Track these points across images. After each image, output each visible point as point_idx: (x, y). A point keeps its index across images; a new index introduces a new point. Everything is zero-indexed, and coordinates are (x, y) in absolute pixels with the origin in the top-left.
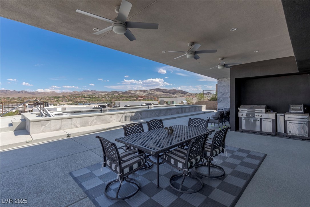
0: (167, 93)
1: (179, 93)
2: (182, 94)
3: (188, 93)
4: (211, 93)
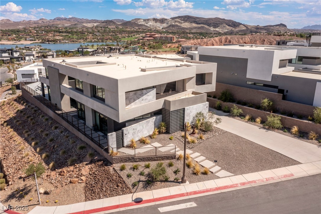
0: (202, 25)
1: (225, 25)
2: (231, 26)
3: (241, 26)
4: (284, 26)
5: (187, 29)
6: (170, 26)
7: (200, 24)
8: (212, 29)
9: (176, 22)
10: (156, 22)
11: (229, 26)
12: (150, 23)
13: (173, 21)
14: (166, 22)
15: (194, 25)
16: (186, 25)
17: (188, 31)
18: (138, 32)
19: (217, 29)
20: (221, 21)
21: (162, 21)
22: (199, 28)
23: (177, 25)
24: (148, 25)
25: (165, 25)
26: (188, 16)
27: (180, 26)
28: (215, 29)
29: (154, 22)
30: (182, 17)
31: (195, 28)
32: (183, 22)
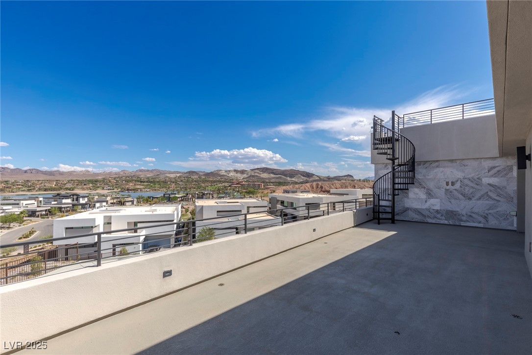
0: (280, 176)
1: (300, 176)
2: (306, 177)
3: (314, 176)
4: (352, 176)
5: (266, 179)
6: (250, 176)
7: (277, 175)
8: (289, 179)
9: (255, 172)
10: (237, 173)
11: (303, 176)
12: (231, 174)
13: (252, 172)
14: (246, 173)
15: (272, 175)
16: (265, 175)
17: (267, 181)
18: (221, 181)
19: (293, 179)
20: (296, 172)
21: (243, 172)
22: (277, 178)
23: (257, 176)
24: (230, 175)
25: (245, 176)
26: (266, 168)
27: (260, 177)
28: (291, 179)
29: (235, 173)
30: (260, 169)
31: (274, 178)
32: (261, 173)
